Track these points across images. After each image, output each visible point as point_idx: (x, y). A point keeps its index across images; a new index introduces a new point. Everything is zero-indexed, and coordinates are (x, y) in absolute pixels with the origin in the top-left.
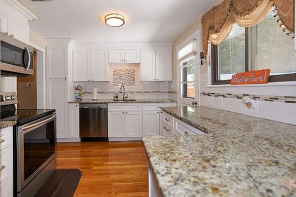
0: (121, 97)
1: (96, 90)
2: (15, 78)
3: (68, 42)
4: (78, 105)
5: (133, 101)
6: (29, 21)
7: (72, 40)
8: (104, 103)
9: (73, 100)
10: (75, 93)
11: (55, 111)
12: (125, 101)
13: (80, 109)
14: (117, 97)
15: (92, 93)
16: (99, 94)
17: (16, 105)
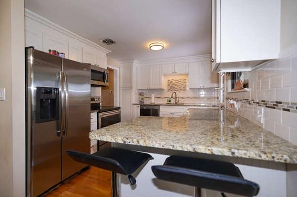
0: (173, 101)
1: (153, 96)
2: (101, 88)
3: (133, 62)
4: (139, 106)
5: (182, 105)
6: (107, 54)
7: (135, 60)
8: (157, 105)
9: (137, 102)
10: (139, 98)
11: (120, 108)
12: (176, 104)
13: (140, 109)
14: (170, 101)
15: (151, 98)
16: (156, 99)
17: (101, 104)
